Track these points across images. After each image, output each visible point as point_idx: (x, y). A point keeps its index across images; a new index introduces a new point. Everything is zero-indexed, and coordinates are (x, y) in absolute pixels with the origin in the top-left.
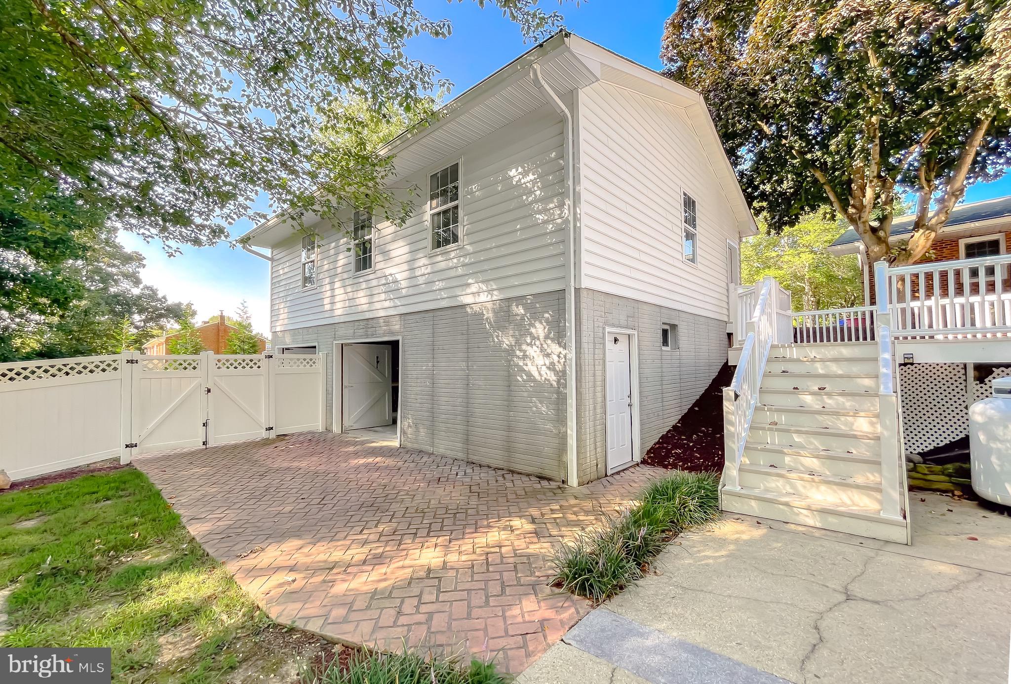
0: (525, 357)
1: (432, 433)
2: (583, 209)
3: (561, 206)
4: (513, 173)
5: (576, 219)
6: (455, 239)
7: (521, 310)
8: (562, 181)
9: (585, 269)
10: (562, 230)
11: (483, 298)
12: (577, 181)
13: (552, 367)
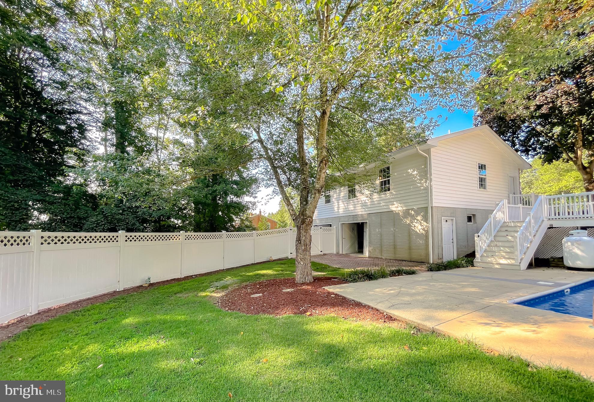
0: (415, 226)
1: (381, 251)
2: (433, 183)
3: (426, 182)
4: (409, 171)
5: (431, 186)
6: (389, 190)
7: (413, 212)
8: (426, 175)
9: (434, 201)
10: (426, 189)
11: (400, 209)
12: (431, 175)
13: (424, 229)
